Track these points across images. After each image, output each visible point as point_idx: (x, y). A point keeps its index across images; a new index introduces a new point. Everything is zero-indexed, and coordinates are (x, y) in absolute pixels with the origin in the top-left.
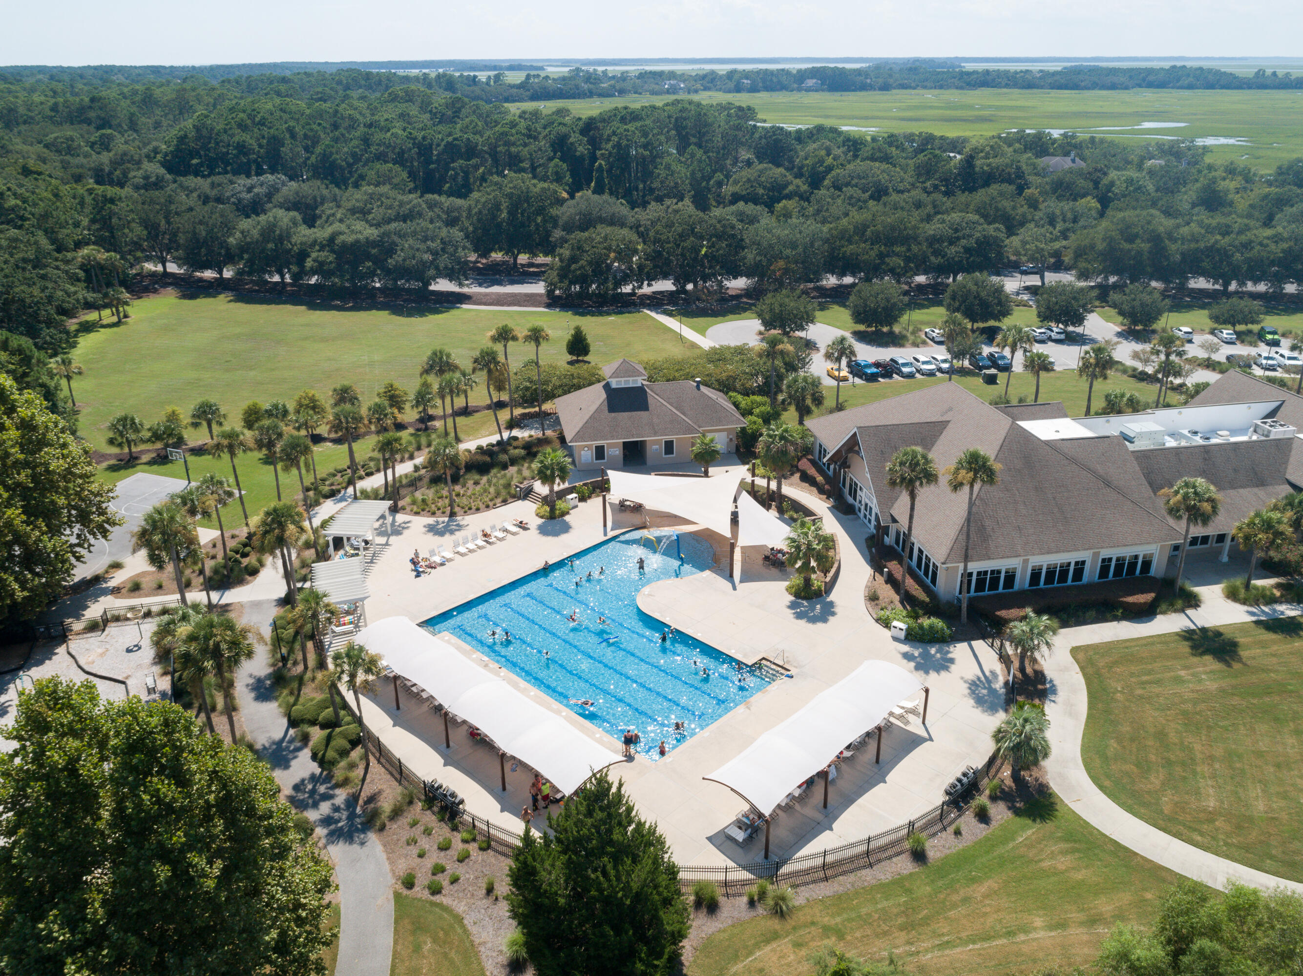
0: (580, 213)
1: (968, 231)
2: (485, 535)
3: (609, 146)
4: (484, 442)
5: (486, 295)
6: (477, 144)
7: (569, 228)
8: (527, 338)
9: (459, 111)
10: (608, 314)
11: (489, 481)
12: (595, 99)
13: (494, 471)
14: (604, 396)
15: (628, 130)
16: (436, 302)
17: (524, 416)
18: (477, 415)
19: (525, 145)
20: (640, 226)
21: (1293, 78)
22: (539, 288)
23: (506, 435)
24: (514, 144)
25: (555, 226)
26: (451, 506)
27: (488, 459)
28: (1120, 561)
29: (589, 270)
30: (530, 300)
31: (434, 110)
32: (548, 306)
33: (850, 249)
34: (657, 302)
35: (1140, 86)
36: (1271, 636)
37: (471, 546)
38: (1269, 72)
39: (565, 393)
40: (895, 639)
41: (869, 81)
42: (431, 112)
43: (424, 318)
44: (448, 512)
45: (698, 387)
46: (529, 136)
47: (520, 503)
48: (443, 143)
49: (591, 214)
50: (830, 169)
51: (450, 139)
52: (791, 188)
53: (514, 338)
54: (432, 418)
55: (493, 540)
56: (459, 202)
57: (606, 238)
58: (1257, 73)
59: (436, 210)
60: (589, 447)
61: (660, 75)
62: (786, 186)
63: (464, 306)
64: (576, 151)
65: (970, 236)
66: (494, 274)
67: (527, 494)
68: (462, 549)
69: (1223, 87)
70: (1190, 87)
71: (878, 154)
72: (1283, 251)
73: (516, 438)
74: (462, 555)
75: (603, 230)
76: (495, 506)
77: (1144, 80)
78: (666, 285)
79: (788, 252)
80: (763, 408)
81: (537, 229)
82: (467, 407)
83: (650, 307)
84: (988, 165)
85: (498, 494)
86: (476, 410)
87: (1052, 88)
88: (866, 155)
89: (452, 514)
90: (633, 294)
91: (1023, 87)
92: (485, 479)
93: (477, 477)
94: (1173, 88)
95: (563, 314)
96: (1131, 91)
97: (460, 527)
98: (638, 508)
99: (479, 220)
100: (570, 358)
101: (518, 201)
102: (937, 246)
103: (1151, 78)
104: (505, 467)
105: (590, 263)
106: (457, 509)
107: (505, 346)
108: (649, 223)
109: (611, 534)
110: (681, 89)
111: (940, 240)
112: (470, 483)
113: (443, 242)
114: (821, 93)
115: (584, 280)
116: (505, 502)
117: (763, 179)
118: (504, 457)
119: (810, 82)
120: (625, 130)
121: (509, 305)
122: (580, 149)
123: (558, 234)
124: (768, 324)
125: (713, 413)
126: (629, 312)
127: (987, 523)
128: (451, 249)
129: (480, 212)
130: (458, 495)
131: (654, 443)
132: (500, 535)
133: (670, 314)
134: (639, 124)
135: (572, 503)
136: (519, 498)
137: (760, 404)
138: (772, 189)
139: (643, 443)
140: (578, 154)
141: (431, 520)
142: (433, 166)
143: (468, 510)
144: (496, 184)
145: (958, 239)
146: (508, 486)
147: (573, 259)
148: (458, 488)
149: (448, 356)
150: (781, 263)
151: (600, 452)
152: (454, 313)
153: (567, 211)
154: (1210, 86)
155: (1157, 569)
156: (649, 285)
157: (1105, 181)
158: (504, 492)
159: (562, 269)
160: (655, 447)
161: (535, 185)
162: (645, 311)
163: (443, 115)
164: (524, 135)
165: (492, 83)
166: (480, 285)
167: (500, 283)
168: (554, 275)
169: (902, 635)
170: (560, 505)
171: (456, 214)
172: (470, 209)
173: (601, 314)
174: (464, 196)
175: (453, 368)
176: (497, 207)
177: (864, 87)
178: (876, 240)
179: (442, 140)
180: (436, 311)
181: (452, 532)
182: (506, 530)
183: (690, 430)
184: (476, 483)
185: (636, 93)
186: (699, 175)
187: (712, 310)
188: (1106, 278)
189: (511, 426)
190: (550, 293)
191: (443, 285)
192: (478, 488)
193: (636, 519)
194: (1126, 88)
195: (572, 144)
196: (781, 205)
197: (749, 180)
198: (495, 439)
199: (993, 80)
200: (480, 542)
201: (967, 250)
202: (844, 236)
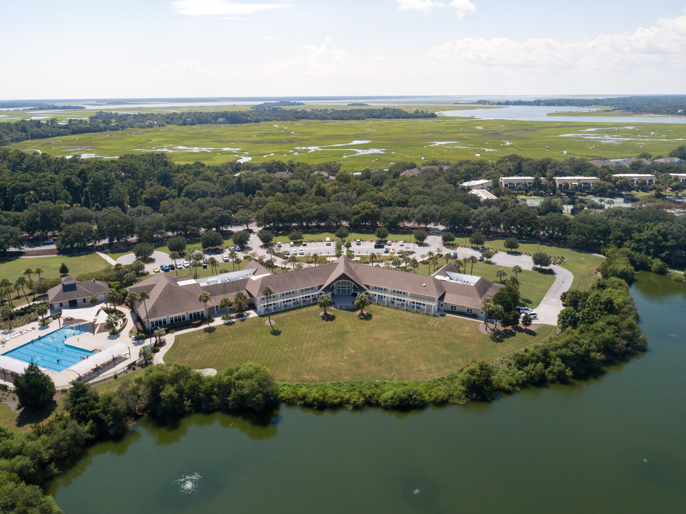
0: (72, 216)
1: (216, 214)
2: (21, 332)
3: (90, 181)
4: (23, 307)
5: (33, 251)
6: (27, 187)
7: (68, 222)
8: (36, 272)
9: (23, 159)
10: (82, 255)
11: (24, 318)
12: (108, 132)
13: (26, 315)
14: (62, 287)
15: (98, 175)
16: (10, 256)
17: (39, 297)
18: (22, 298)
19: (50, 185)
20: (97, 219)
21: (429, 113)
22: (54, 247)
23: (31, 304)
24: (44, 185)
25: (62, 221)
26: (10, 326)
27: (23, 311)
28: (195, 314)
29: (73, 240)
30: (50, 252)
31: (10, 159)
32: (58, 254)
33: (173, 224)
34: (102, 249)
35: (369, 117)
36: (226, 326)
37: (16, 336)
38: (420, 111)
39: (52, 288)
40: (133, 340)
41: (249, 118)
42: (8, 160)
43: (4, 264)
44: (9, 328)
45: (94, 281)
46: (52, 181)
47: (34, 323)
48: (11, 187)
49: (76, 216)
50: (186, 185)
51: (14, 185)
52: (168, 195)
53: (32, 272)
54: (5, 301)
55: (23, 333)
56: (19, 214)
57: (79, 227)
58: (416, 111)
59: (8, 218)
60: (57, 303)
61: (146, 116)
62: (166, 194)
63: (22, 257)
64: (75, 184)
65: (217, 216)
66: (37, 242)
67: (36, 320)
68: (13, 337)
69: (403, 118)
70: (390, 118)
71: (205, 178)
72: (317, 214)
73: (35, 304)
74: (13, 338)
75: (78, 224)
76: (25, 325)
77: (371, 115)
78: (106, 241)
79: (149, 227)
80: (117, 285)
81: (54, 222)
82: (19, 296)
83: (99, 251)
84: (246, 181)
85: (26, 321)
86: (22, 297)
87: (333, 119)
88: (201, 178)
89: (11, 329)
90: (92, 246)
91: (320, 119)
92: (22, 318)
93: (20, 317)
94: (383, 118)
95: (64, 257)
96: (366, 120)
97: (13, 332)
98: (72, 319)
99: (28, 221)
100: (61, 274)
101: (44, 214)
102: (206, 220)
103: (374, 114)
104: (30, 313)
105: (73, 237)
106: (12, 327)
107: (29, 275)
108: (101, 217)
109: (61, 327)
110: (155, 124)
111: (207, 218)
112: (17, 319)
113: (11, 233)
114: (226, 125)
115: (72, 243)
116: (29, 323)
117: (156, 192)
118: (29, 310)
119: (221, 120)
120: (97, 175)
121: (41, 255)
122: (77, 184)
123: (63, 224)
124: (137, 255)
125: (99, 289)
126: (90, 254)
127: (157, 309)
128: (14, 236)
129: (28, 218)
130: (13, 323)
131: (79, 300)
132: (26, 332)
133: (106, 253)
134: (103, 171)
135: (51, 321)
136: (34, 321)
137: (116, 284)
138: (160, 196)
139: (76, 300)
140: (76, 186)
141: (3, 331)
142: (7, 196)
143: (16, 327)
144: (34, 206)
145: (213, 217)
146: (30, 318)
147: (67, 236)
148: (13, 321)
149: (8, 281)
150: (147, 231)
151: (61, 305)
152: (18, 260)
153: (66, 214)
154: (397, 117)
155: (205, 315)
156: (99, 242)
157: (287, 185)
158: (28, 320)
159: (62, 239)
160: (80, 301)
161: (51, 206)
162: (98, 253)
163: (15, 161)
164: (49, 181)
165: (50, 124)
166: (30, 247)
167: (39, 245)
168: (59, 242)
169: (134, 339)
170: (46, 321)
171: (17, 219)
172: (23, 217)
173: (79, 255)
174: (21, 211)
175: (10, 284)
176: (36, 216)
177: (247, 121)
178: (183, 219)
179: (11, 185)
180: (10, 260)
181: (10, 333)
182: (27, 330)
183: (90, 294)
184: (19, 319)
185: (131, 127)
186: (132, 190)
187: (123, 250)
188: (265, 226)
189: (34, 300)
190: (58, 249)
191: (12, 249)
192: (20, 320)
193: (71, 322)
194: (364, 119)
195: (73, 182)
196: (162, 202)
197: (151, 193)
198: (27, 305)
199: (308, 116)
200: (19, 334)
201: (216, 221)
202: (172, 220)
